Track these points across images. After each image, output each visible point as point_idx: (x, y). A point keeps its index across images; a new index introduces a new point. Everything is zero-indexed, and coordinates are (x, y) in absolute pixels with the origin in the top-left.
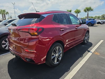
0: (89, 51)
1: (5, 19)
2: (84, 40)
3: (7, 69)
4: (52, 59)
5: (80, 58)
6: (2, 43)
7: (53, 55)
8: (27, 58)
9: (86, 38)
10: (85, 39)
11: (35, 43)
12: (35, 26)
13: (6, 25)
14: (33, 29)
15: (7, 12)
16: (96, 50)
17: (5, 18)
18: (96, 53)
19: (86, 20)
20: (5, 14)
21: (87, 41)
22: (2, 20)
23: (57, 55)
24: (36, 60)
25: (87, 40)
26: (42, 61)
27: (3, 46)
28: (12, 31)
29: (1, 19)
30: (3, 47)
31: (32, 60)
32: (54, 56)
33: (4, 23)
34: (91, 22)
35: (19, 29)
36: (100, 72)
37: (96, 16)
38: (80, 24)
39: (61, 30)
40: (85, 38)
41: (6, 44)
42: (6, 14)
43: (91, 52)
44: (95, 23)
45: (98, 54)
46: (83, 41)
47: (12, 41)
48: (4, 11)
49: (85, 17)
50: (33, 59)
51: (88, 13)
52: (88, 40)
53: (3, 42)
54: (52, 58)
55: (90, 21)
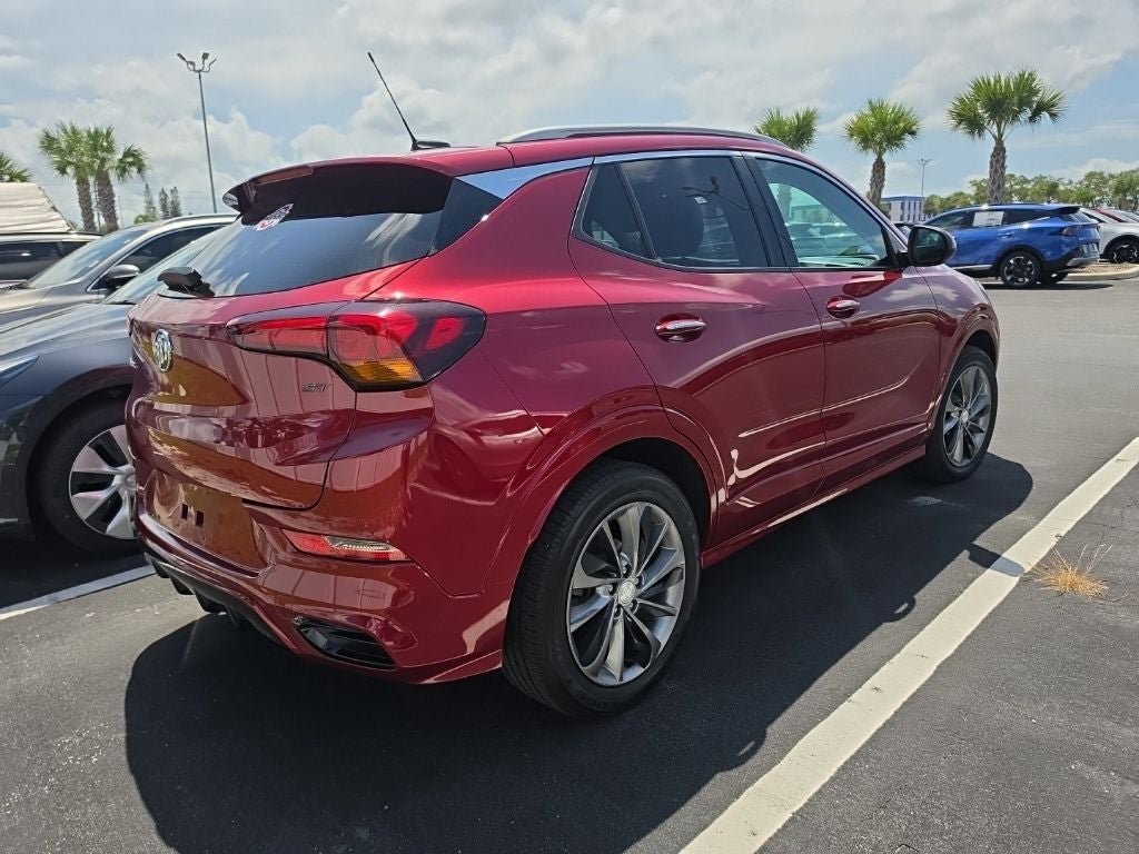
0: (986, 559)
1: (113, 228)
2: (937, 442)
3: (122, 736)
4: (573, 628)
5: (886, 627)
6: (78, 466)
7: (588, 595)
8: (313, 622)
9: (965, 417)
10: (948, 427)
11: (398, 464)
12: (398, 295)
13: (110, 284)
14: (378, 320)
15: (128, 153)
16: (1066, 548)
17: (111, 216)
18: (1066, 577)
19: (979, 220)
20: (113, 177)
21: (966, 453)
22: (75, 237)
23: (627, 592)
24: (405, 642)
25: (967, 441)
26: (470, 650)
27: (86, 503)
28: (162, 348)
29: (72, 225)
30: (84, 513)
31: (368, 637)
32: (599, 606)
33: (97, 267)
34: (1038, 243)
35: (240, 329)
36: (1094, 772)
37: (1096, 179)
38: (894, 263)
39: (665, 336)
40: (942, 415)
41: (117, 480)
42: (123, 170)
43: (1012, 569)
44: (1077, 251)
45: (1089, 587)
46: (921, 452)
47: (164, 450)
48: (99, 142)
49: (971, 191)
50: (373, 629)
51: (999, 140)
52: (978, 439)
53: (86, 461)
54: (576, 619)
55: (1026, 226)
